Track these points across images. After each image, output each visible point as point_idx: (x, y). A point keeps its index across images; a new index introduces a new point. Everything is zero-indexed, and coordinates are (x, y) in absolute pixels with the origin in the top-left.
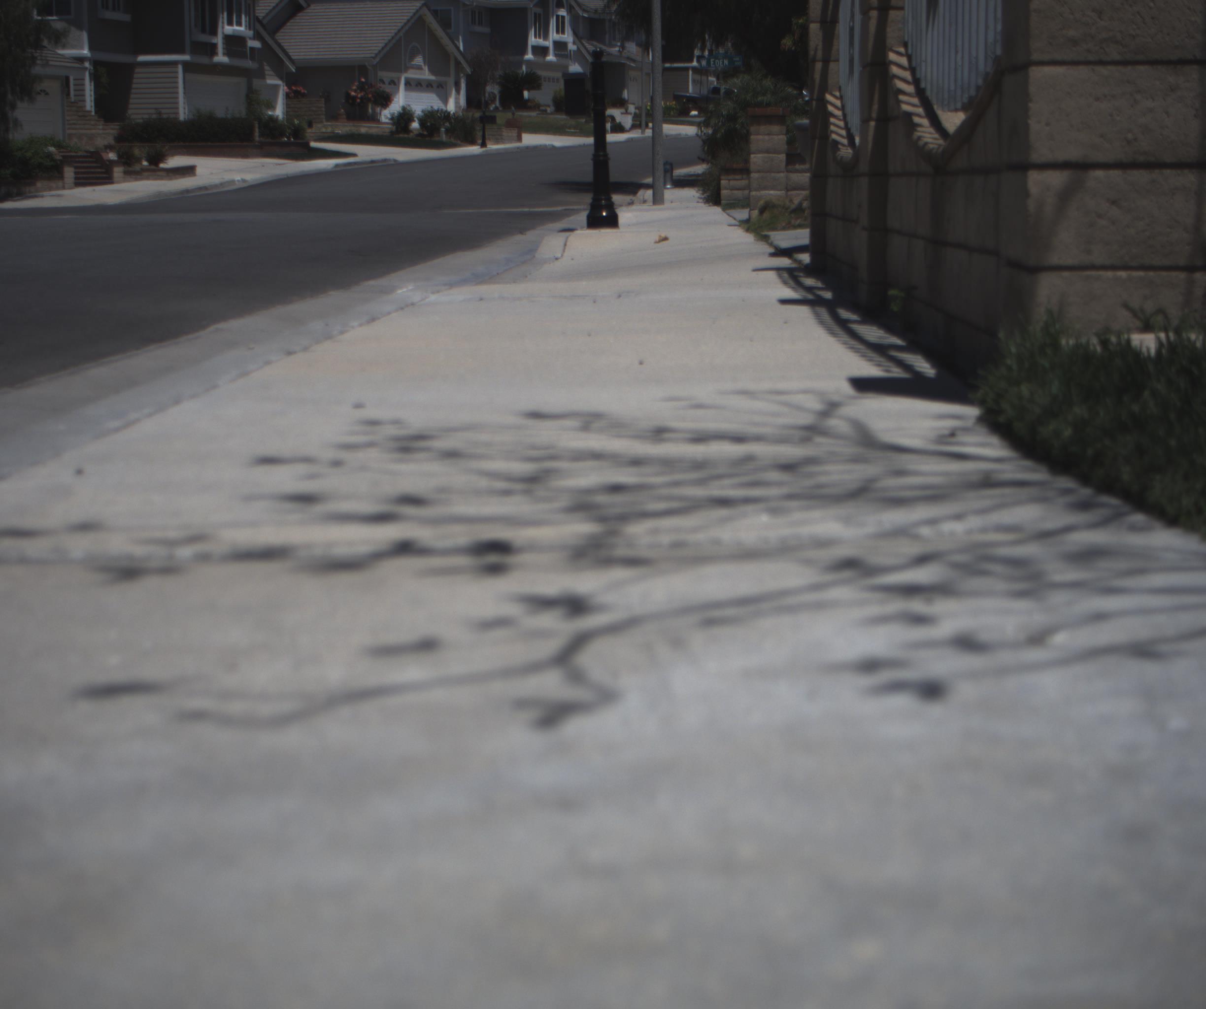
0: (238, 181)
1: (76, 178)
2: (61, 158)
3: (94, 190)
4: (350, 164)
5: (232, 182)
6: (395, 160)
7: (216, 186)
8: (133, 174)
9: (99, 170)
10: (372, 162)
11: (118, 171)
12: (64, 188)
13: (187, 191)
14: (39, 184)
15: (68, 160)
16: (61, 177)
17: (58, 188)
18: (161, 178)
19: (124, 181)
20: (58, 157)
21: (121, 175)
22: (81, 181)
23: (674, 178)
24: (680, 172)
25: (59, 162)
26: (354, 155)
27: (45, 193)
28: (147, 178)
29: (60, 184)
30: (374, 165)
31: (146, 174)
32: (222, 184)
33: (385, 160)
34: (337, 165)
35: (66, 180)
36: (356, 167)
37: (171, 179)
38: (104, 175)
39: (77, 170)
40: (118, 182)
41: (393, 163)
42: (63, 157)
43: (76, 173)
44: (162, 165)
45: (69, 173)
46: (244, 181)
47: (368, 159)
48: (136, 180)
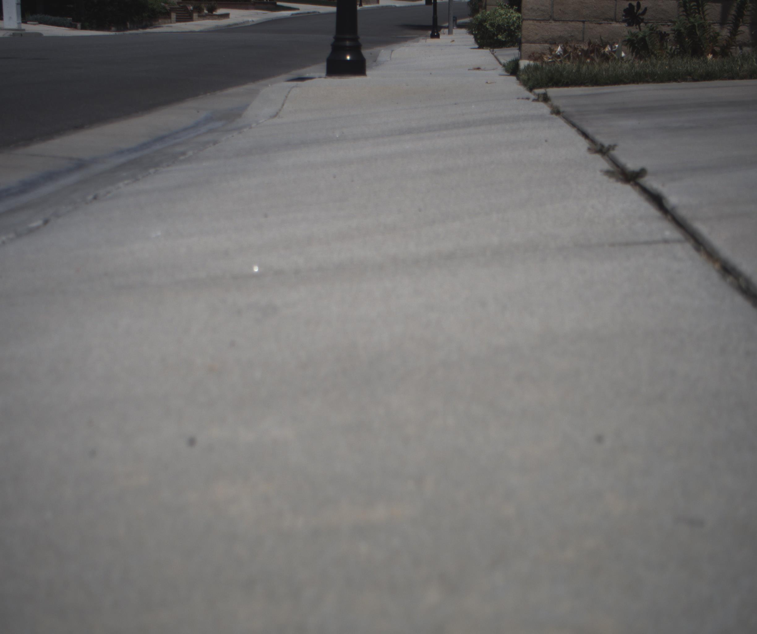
0: (250, 21)
1: (177, 18)
2: (169, 9)
3: (186, 24)
4: (298, 14)
5: (248, 22)
6: (319, 12)
7: (242, 23)
8: (202, 17)
9: (187, 15)
10: (308, 13)
11: (195, 15)
12: (171, 23)
13: (229, 25)
14: (160, 21)
15: (172, 10)
16: (170, 18)
17: (168, 23)
18: (215, 19)
19: (198, 20)
20: (168, 8)
21: (197, 17)
22: (179, 20)
23: (457, 24)
24: (460, 21)
25: (169, 11)
26: (298, 9)
27: (164, 25)
28: (209, 19)
29: (169, 21)
30: (309, 14)
31: (208, 17)
32: (244, 22)
33: (314, 12)
34: (292, 14)
35: (172, 19)
36: (301, 15)
37: (219, 20)
38: (189, 17)
39: (178, 15)
40: (195, 21)
41: (317, 13)
42: (170, 8)
43: (177, 16)
44: (214, 13)
45: (174, 16)
46: (253, 21)
47: (306, 11)
48: (204, 19)
